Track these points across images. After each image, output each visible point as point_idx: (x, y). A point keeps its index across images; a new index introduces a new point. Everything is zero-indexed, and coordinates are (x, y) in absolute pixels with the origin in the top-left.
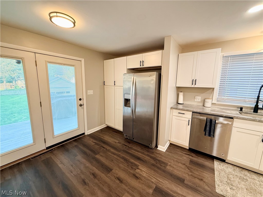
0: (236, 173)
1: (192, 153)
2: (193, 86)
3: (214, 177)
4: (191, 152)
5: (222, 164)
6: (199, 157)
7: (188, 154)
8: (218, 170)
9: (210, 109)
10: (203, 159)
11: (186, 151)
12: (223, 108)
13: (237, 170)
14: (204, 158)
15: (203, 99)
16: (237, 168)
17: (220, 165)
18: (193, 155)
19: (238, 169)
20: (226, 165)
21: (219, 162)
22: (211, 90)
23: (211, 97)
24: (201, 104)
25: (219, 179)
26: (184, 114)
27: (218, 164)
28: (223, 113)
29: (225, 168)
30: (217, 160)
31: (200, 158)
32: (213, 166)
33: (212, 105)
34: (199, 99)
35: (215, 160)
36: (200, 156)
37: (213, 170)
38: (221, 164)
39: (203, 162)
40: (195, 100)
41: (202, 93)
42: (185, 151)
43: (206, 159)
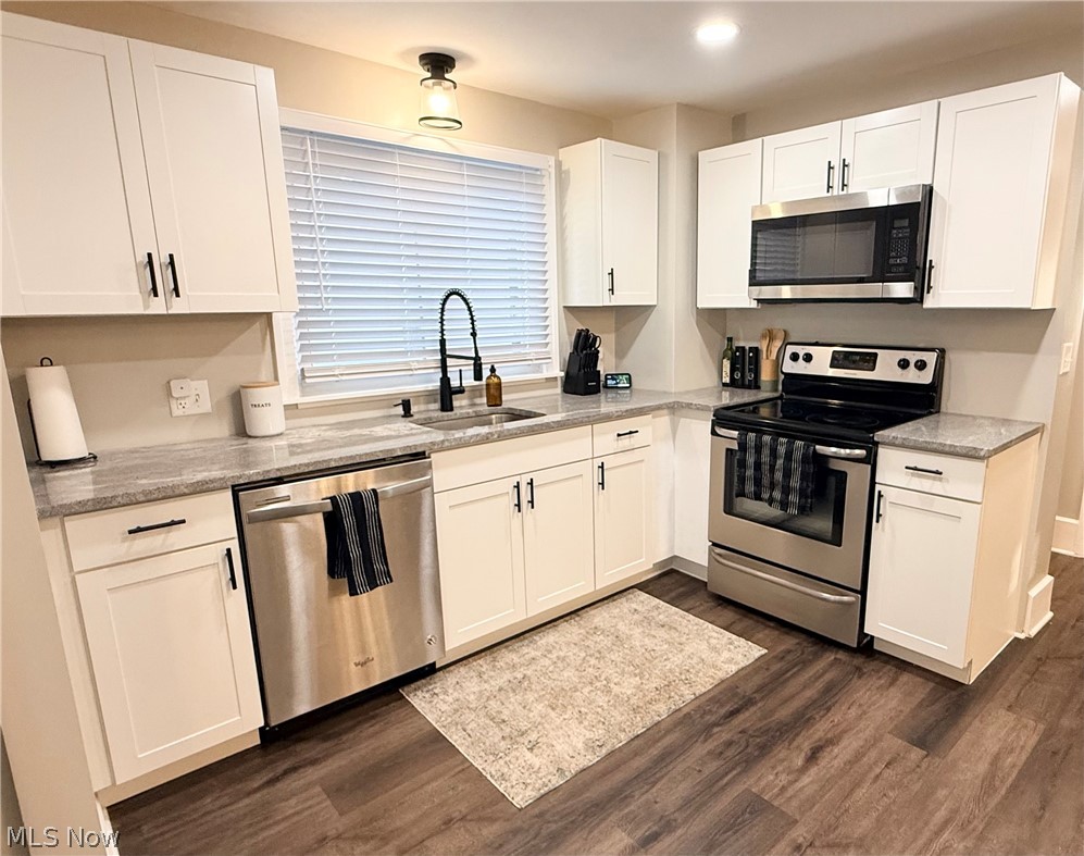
0: (493, 683)
1: (299, 747)
2: (158, 307)
3: (463, 763)
4: (285, 748)
5: (438, 683)
6: (344, 738)
7: (286, 773)
8: (449, 719)
9: (282, 442)
10: (368, 729)
11: (257, 761)
12: (348, 422)
13: (485, 667)
14: (366, 721)
15: (223, 394)
16: (481, 662)
17: (436, 694)
18: (312, 754)
19: (482, 664)
20: (451, 678)
21: (425, 690)
22: (258, 326)
23: (265, 374)
24: (222, 428)
25: (482, 754)
26: (173, 523)
27: (427, 695)
28: (365, 442)
29: (456, 694)
30: (413, 686)
31: (351, 735)
32: (423, 721)
33: (286, 419)
34: (198, 395)
35: (406, 689)
36: (344, 726)
37: (437, 738)
38: (436, 691)
39: (374, 743)
40: (177, 411)
41: (210, 355)
42: (257, 771)
43: (373, 717)
